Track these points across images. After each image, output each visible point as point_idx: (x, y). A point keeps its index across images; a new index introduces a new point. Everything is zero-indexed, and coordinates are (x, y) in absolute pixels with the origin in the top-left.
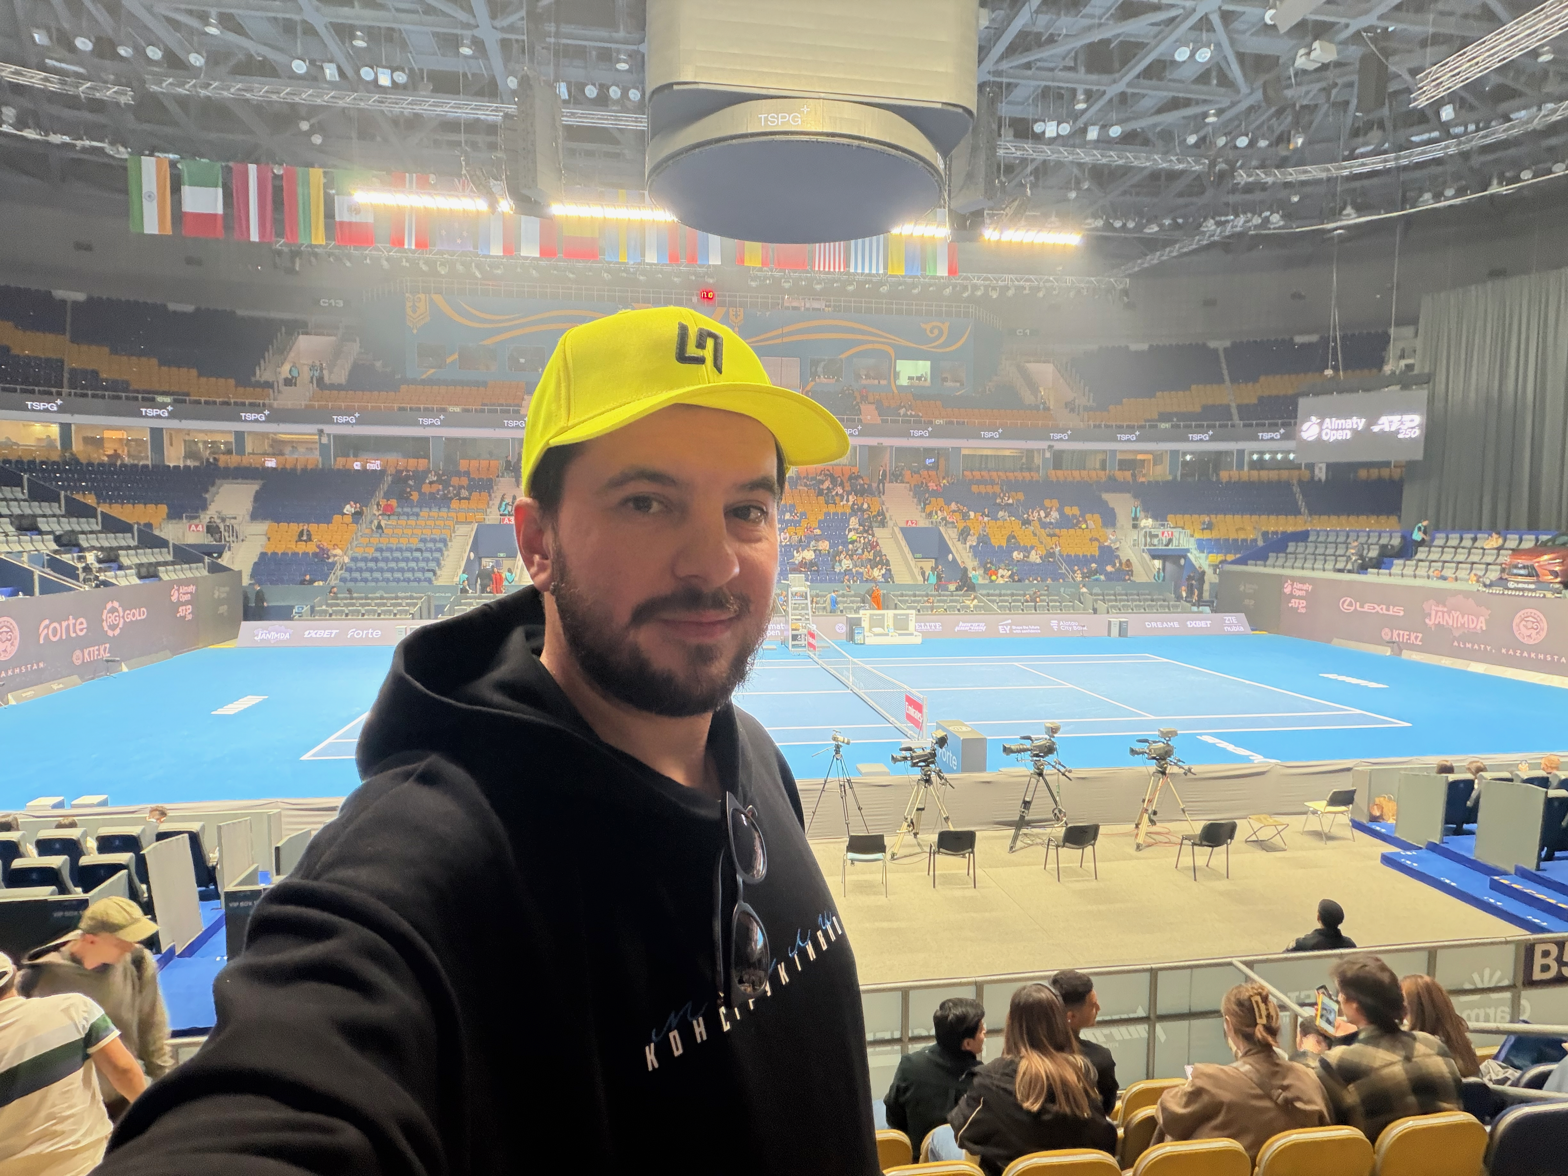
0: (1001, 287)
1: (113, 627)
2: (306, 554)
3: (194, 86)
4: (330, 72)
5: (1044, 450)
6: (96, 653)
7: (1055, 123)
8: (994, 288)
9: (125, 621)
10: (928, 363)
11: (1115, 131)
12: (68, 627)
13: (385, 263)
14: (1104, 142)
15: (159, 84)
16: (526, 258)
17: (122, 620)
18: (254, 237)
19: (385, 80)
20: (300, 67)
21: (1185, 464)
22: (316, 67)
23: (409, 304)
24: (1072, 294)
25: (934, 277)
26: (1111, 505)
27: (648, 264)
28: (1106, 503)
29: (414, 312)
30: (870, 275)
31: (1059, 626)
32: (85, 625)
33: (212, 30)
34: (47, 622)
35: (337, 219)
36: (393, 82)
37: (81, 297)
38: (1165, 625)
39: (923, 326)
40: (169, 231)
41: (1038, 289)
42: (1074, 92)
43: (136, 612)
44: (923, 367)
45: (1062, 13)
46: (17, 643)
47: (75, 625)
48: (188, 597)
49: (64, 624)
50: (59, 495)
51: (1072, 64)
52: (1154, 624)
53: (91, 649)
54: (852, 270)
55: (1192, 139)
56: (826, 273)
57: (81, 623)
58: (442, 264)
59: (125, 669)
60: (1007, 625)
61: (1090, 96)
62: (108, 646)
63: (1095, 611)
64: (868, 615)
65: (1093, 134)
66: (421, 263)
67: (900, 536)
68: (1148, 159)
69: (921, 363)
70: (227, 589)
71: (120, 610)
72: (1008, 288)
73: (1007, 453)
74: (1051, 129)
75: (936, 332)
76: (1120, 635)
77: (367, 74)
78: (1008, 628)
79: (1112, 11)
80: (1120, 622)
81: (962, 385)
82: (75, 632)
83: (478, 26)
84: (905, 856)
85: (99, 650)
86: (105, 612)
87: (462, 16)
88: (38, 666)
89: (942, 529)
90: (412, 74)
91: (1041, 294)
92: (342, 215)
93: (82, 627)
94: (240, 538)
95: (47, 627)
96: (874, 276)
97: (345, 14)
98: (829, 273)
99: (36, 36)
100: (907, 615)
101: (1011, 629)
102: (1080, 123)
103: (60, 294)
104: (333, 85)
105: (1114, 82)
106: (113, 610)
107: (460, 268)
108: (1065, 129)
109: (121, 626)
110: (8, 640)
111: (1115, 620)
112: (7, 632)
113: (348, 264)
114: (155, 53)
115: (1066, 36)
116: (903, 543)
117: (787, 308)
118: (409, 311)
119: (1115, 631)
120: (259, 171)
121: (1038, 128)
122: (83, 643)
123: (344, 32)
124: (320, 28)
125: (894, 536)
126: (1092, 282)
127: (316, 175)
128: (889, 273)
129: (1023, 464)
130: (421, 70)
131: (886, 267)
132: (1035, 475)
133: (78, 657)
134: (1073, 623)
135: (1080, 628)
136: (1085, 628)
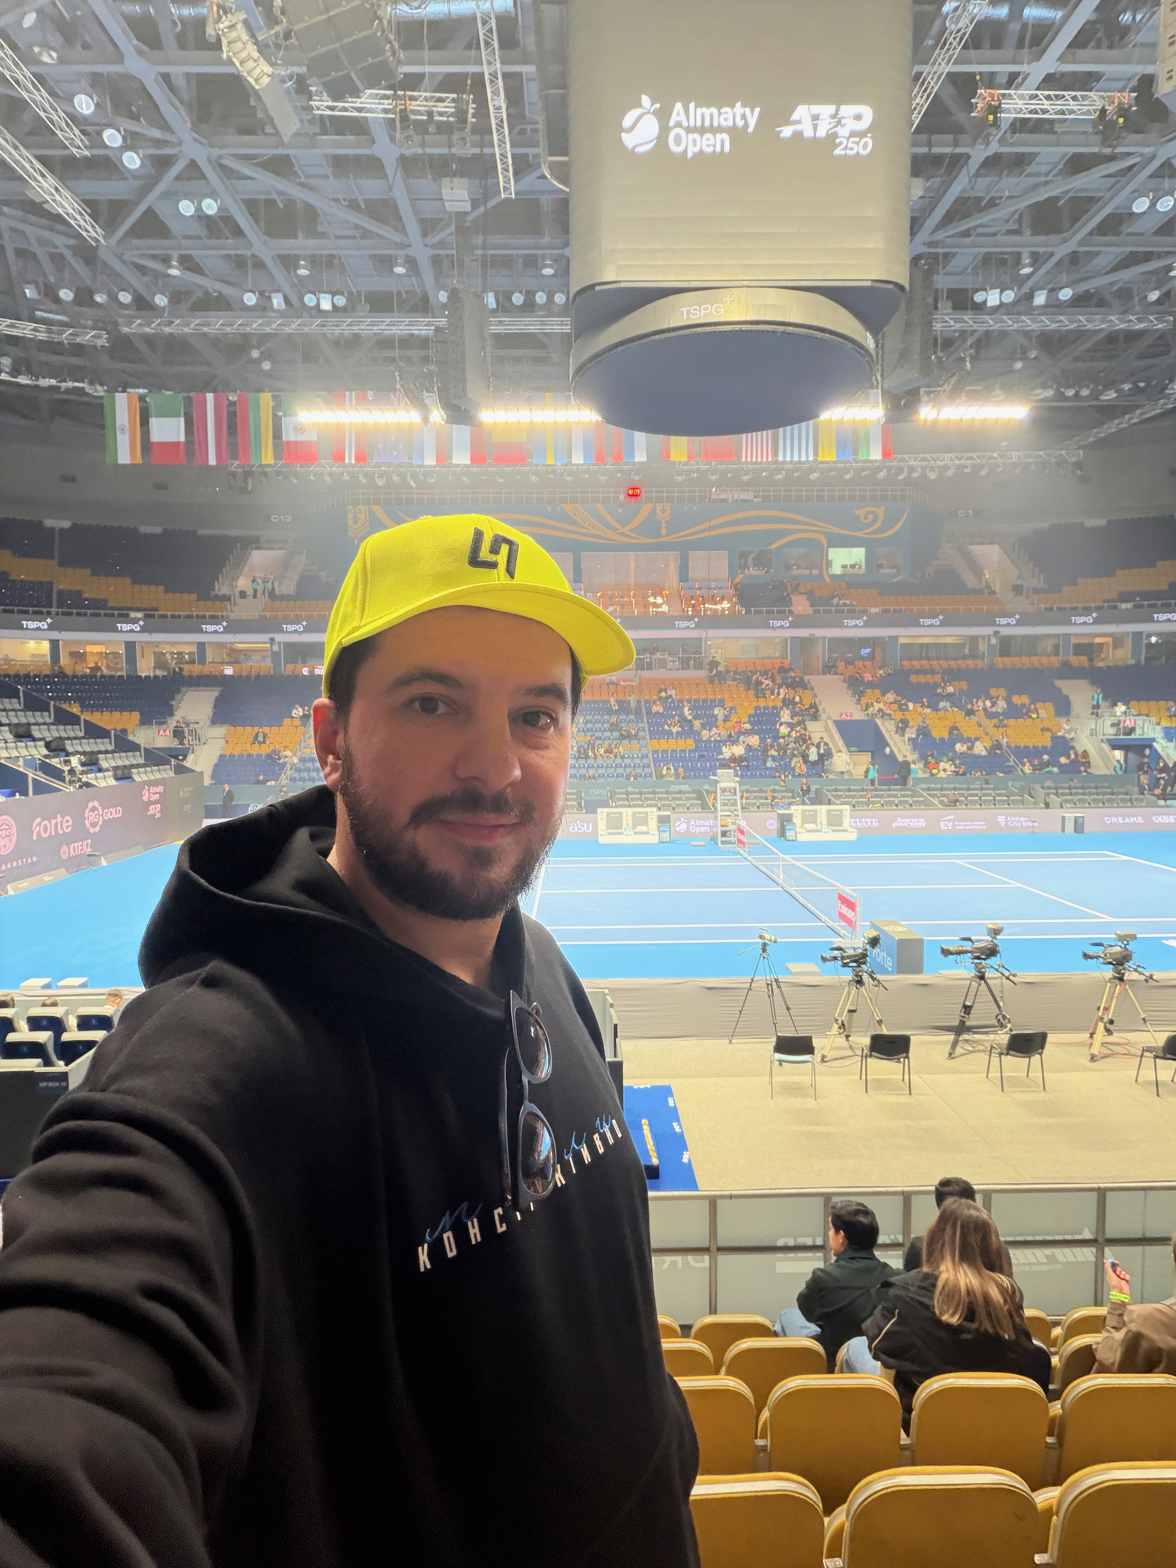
0: (939, 467)
1: (93, 825)
2: (259, 755)
3: (159, 324)
4: (277, 301)
5: (989, 636)
6: (80, 848)
7: (998, 291)
8: (932, 469)
9: (104, 820)
10: (862, 550)
11: (1066, 294)
12: (56, 824)
13: (327, 478)
14: (1054, 306)
15: (129, 325)
16: (457, 466)
17: (101, 818)
18: (212, 461)
19: (326, 304)
20: (250, 299)
21: (1150, 646)
22: (264, 296)
23: (350, 516)
24: (1018, 470)
25: (867, 461)
26: (1065, 692)
27: (575, 465)
28: (1059, 690)
29: (355, 523)
30: (799, 462)
31: (1007, 822)
32: (70, 823)
33: (174, 272)
34: (39, 820)
35: (284, 439)
36: (334, 306)
37: (66, 524)
38: (1127, 820)
39: (857, 512)
40: (139, 460)
41: (981, 467)
42: (1018, 256)
43: (113, 810)
44: (856, 555)
45: (1005, 173)
46: (14, 839)
47: (62, 822)
48: (157, 797)
49: (53, 822)
50: (49, 703)
51: (1016, 227)
52: (1114, 819)
53: (76, 845)
54: (780, 459)
55: (1154, 296)
56: (752, 463)
57: (67, 821)
58: (381, 476)
59: (104, 863)
60: (948, 821)
61: (1036, 259)
62: (89, 841)
63: (1047, 805)
64: (800, 811)
65: (1040, 299)
66: (361, 476)
67: (834, 729)
68: (1103, 322)
69: (855, 550)
70: (190, 789)
71: (100, 808)
72: (947, 468)
73: (949, 640)
74: (993, 298)
75: (871, 517)
76: (1075, 831)
77: (310, 300)
78: (950, 824)
79: (1061, 166)
80: (1076, 818)
81: (899, 571)
82: (62, 829)
83: (409, 246)
84: (837, 1059)
85: (82, 845)
86: (87, 810)
87: (396, 237)
88: (32, 859)
89: (879, 721)
90: (350, 297)
91: (983, 473)
92: (289, 435)
93: (68, 824)
94: (202, 741)
95: (39, 824)
96: (804, 463)
97: (289, 245)
98: (756, 463)
99: (27, 291)
100: (841, 811)
101: (954, 826)
102: (1026, 289)
103: (49, 523)
104: (281, 314)
105: (1065, 241)
106: (94, 809)
107: (395, 478)
108: (1009, 296)
109: (100, 823)
110: (7, 836)
111: (1070, 814)
112: (6, 830)
113: (295, 481)
114: (125, 298)
115: (1009, 197)
116: (838, 737)
117: (715, 501)
118: (350, 523)
119: (1070, 827)
120: (216, 399)
121: (978, 297)
122: (69, 839)
123: (289, 262)
124: (268, 261)
125: (827, 729)
126: (1041, 457)
127: (266, 399)
128: (820, 459)
129: (967, 651)
130: (359, 292)
131: (816, 453)
132: (979, 663)
133: (65, 852)
134: (1022, 819)
135: (1030, 824)
136: (1036, 824)
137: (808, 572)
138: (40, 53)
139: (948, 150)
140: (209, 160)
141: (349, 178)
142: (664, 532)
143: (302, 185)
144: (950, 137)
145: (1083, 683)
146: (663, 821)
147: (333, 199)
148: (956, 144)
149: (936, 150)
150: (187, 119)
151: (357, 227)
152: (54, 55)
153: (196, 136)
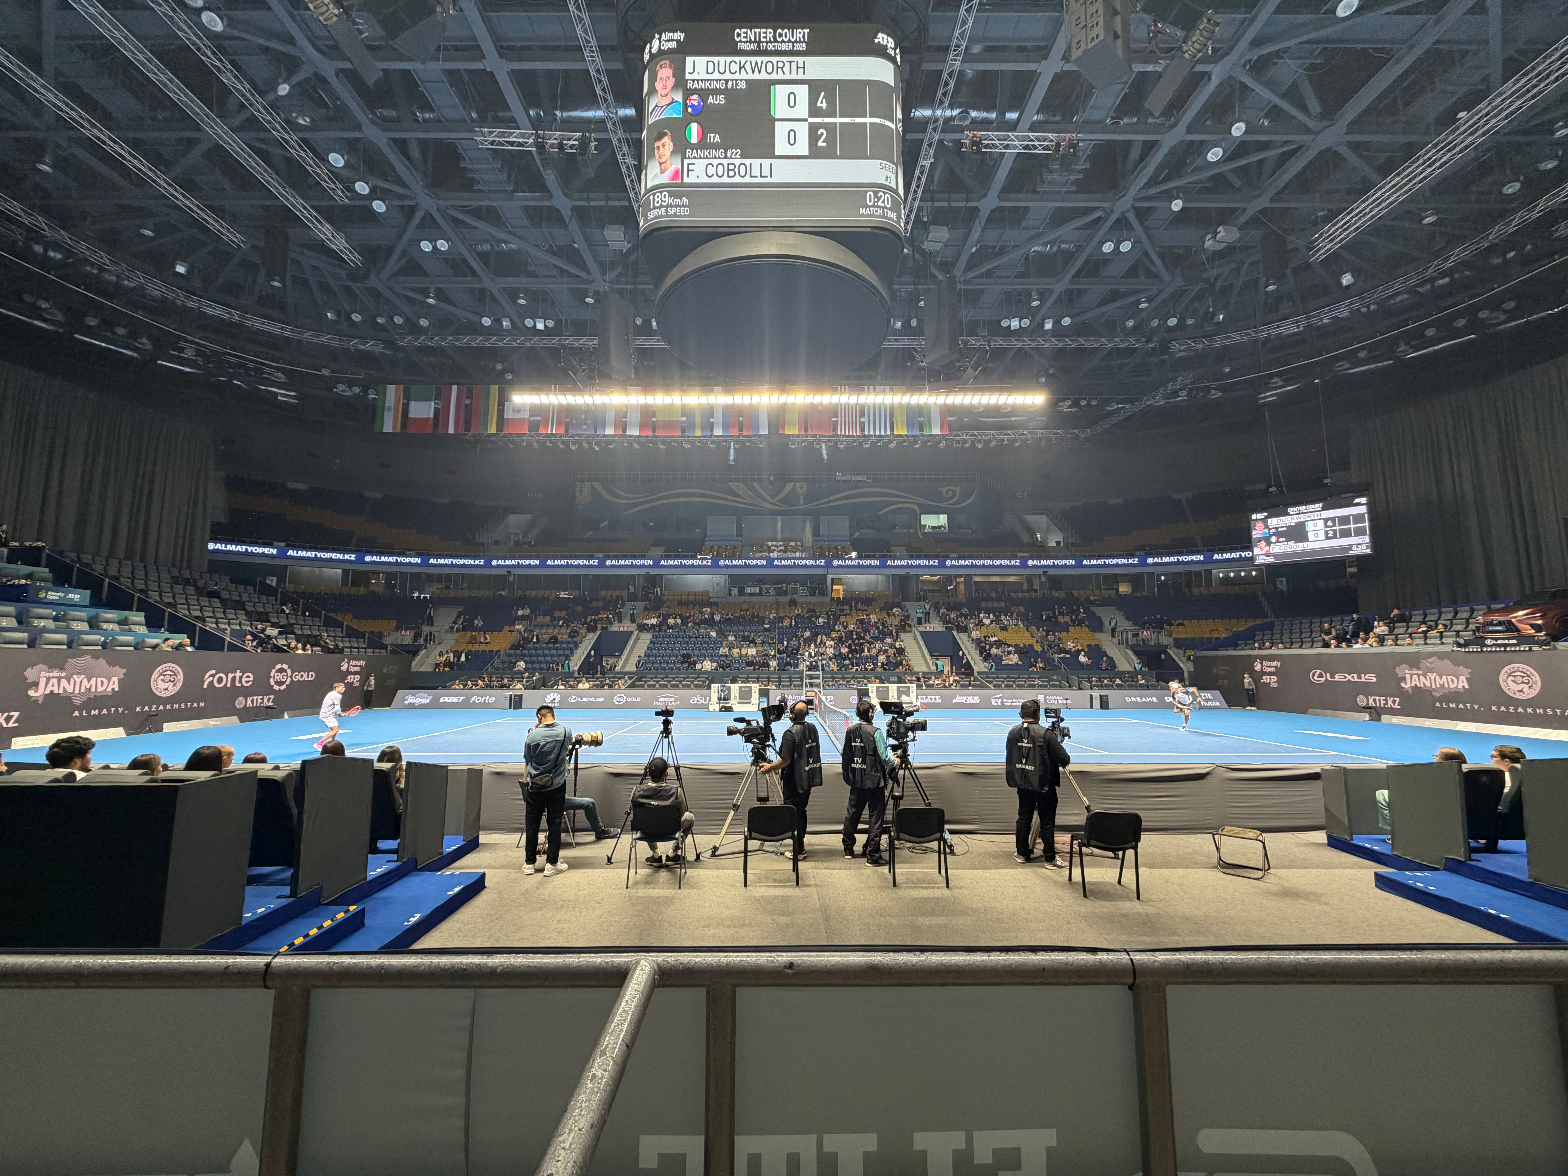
0: (984, 441)
1: (280, 683)
2: (478, 651)
3: (423, 340)
4: (506, 323)
5: (1040, 575)
6: (259, 701)
7: (1017, 319)
8: (979, 441)
9: (292, 680)
10: (946, 516)
11: (1066, 321)
12: (234, 678)
13: (535, 444)
14: (1058, 331)
15: (402, 340)
16: (631, 436)
17: (289, 679)
18: (451, 430)
19: (540, 326)
20: (486, 321)
22: (497, 321)
23: (578, 489)
24: (1043, 444)
25: (931, 435)
26: (1098, 615)
27: (716, 436)
28: (1094, 613)
29: (581, 494)
30: (881, 436)
32: (252, 679)
33: (431, 301)
34: (213, 672)
35: (505, 417)
36: (546, 326)
37: (379, 495)
38: (1144, 700)
39: (941, 489)
40: (398, 430)
41: (1016, 440)
42: (1030, 294)
43: (305, 675)
44: (942, 520)
45: (1008, 227)
46: (179, 685)
47: (241, 678)
48: (357, 669)
49: (231, 676)
51: (1022, 269)
52: (1133, 699)
54: (866, 433)
55: (1130, 323)
56: (847, 436)
57: (248, 677)
58: (574, 443)
59: (286, 716)
60: (998, 698)
61: (1042, 297)
62: (272, 697)
63: (1080, 689)
64: (875, 688)
65: (1048, 326)
66: (559, 443)
67: (919, 638)
68: (1096, 341)
69: (942, 516)
71: (289, 671)
72: (990, 441)
73: (1012, 579)
74: (1015, 324)
75: (951, 493)
76: (1102, 708)
77: (529, 322)
78: (999, 701)
79: (1047, 221)
80: (1101, 696)
81: (973, 531)
82: (240, 682)
83: (593, 282)
85: (262, 699)
86: (274, 671)
87: (583, 275)
88: (198, 704)
89: (955, 632)
90: (558, 323)
91: (1017, 444)
92: (509, 414)
93: (248, 679)
95: (213, 676)
96: (884, 436)
97: (511, 282)
98: (849, 436)
99: (329, 314)
100: (908, 688)
101: (1002, 702)
102: (1038, 318)
103: (366, 494)
104: (508, 332)
105: (1059, 280)
106: (281, 670)
107: (585, 445)
108: (1026, 323)
109: (288, 683)
110: (170, 681)
111: (1096, 694)
112: (171, 676)
113: (511, 446)
114: (398, 320)
115: (1014, 247)
116: (922, 642)
119: (1097, 703)
120: (458, 389)
121: (1004, 323)
122: (246, 692)
123: (513, 295)
124: (497, 294)
125: (915, 638)
126: (1058, 433)
127: (494, 389)
128: (896, 433)
129: (1025, 587)
130: (567, 320)
131: (892, 429)
132: (1033, 594)
133: (240, 702)
134: (1058, 698)
135: (1065, 702)
136: (1069, 702)
137: (906, 531)
138: (297, 118)
139: (963, 204)
140: (438, 209)
141: (541, 228)
142: (802, 502)
143: (510, 233)
144: (963, 196)
145: (1112, 608)
146: (764, 693)
147: (535, 245)
148: (967, 201)
149: (953, 204)
150: (419, 179)
151: (556, 267)
152: (308, 119)
153: (426, 191)
